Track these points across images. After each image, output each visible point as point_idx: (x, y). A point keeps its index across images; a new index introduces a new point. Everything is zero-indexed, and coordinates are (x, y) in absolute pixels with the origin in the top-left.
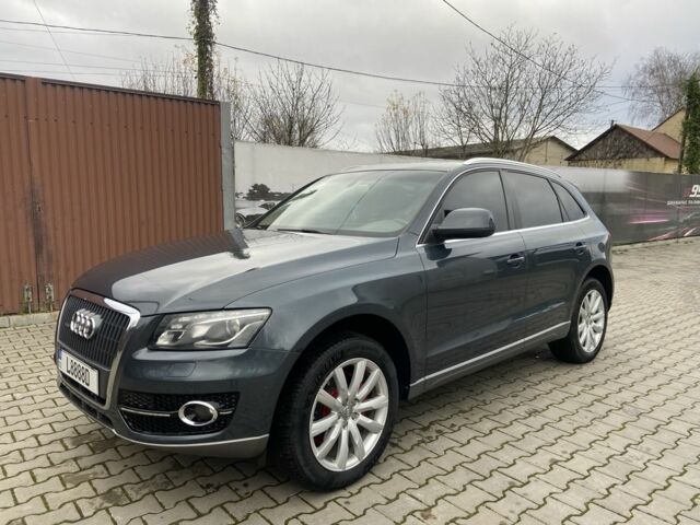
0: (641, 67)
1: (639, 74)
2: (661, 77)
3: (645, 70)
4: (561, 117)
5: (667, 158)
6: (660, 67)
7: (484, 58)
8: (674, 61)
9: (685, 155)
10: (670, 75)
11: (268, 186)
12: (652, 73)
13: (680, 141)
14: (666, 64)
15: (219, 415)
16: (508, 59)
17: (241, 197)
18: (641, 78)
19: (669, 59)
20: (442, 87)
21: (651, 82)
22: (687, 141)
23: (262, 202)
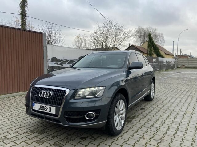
0: (135, 31)
1: (135, 33)
2: (140, 34)
3: (136, 31)
4: (120, 42)
5: (144, 53)
6: (140, 31)
7: (101, 26)
8: (143, 30)
9: (149, 52)
10: (142, 33)
11: (57, 58)
12: (138, 32)
13: (147, 49)
14: (141, 30)
15: (96, 116)
16: (107, 27)
17: (49, 61)
18: (136, 33)
19: (142, 29)
20: (91, 33)
21: (138, 34)
22: (149, 49)
23: (55, 62)
